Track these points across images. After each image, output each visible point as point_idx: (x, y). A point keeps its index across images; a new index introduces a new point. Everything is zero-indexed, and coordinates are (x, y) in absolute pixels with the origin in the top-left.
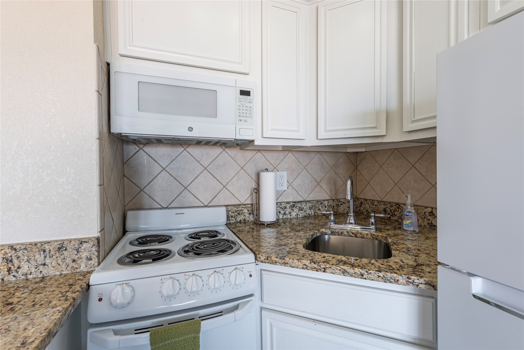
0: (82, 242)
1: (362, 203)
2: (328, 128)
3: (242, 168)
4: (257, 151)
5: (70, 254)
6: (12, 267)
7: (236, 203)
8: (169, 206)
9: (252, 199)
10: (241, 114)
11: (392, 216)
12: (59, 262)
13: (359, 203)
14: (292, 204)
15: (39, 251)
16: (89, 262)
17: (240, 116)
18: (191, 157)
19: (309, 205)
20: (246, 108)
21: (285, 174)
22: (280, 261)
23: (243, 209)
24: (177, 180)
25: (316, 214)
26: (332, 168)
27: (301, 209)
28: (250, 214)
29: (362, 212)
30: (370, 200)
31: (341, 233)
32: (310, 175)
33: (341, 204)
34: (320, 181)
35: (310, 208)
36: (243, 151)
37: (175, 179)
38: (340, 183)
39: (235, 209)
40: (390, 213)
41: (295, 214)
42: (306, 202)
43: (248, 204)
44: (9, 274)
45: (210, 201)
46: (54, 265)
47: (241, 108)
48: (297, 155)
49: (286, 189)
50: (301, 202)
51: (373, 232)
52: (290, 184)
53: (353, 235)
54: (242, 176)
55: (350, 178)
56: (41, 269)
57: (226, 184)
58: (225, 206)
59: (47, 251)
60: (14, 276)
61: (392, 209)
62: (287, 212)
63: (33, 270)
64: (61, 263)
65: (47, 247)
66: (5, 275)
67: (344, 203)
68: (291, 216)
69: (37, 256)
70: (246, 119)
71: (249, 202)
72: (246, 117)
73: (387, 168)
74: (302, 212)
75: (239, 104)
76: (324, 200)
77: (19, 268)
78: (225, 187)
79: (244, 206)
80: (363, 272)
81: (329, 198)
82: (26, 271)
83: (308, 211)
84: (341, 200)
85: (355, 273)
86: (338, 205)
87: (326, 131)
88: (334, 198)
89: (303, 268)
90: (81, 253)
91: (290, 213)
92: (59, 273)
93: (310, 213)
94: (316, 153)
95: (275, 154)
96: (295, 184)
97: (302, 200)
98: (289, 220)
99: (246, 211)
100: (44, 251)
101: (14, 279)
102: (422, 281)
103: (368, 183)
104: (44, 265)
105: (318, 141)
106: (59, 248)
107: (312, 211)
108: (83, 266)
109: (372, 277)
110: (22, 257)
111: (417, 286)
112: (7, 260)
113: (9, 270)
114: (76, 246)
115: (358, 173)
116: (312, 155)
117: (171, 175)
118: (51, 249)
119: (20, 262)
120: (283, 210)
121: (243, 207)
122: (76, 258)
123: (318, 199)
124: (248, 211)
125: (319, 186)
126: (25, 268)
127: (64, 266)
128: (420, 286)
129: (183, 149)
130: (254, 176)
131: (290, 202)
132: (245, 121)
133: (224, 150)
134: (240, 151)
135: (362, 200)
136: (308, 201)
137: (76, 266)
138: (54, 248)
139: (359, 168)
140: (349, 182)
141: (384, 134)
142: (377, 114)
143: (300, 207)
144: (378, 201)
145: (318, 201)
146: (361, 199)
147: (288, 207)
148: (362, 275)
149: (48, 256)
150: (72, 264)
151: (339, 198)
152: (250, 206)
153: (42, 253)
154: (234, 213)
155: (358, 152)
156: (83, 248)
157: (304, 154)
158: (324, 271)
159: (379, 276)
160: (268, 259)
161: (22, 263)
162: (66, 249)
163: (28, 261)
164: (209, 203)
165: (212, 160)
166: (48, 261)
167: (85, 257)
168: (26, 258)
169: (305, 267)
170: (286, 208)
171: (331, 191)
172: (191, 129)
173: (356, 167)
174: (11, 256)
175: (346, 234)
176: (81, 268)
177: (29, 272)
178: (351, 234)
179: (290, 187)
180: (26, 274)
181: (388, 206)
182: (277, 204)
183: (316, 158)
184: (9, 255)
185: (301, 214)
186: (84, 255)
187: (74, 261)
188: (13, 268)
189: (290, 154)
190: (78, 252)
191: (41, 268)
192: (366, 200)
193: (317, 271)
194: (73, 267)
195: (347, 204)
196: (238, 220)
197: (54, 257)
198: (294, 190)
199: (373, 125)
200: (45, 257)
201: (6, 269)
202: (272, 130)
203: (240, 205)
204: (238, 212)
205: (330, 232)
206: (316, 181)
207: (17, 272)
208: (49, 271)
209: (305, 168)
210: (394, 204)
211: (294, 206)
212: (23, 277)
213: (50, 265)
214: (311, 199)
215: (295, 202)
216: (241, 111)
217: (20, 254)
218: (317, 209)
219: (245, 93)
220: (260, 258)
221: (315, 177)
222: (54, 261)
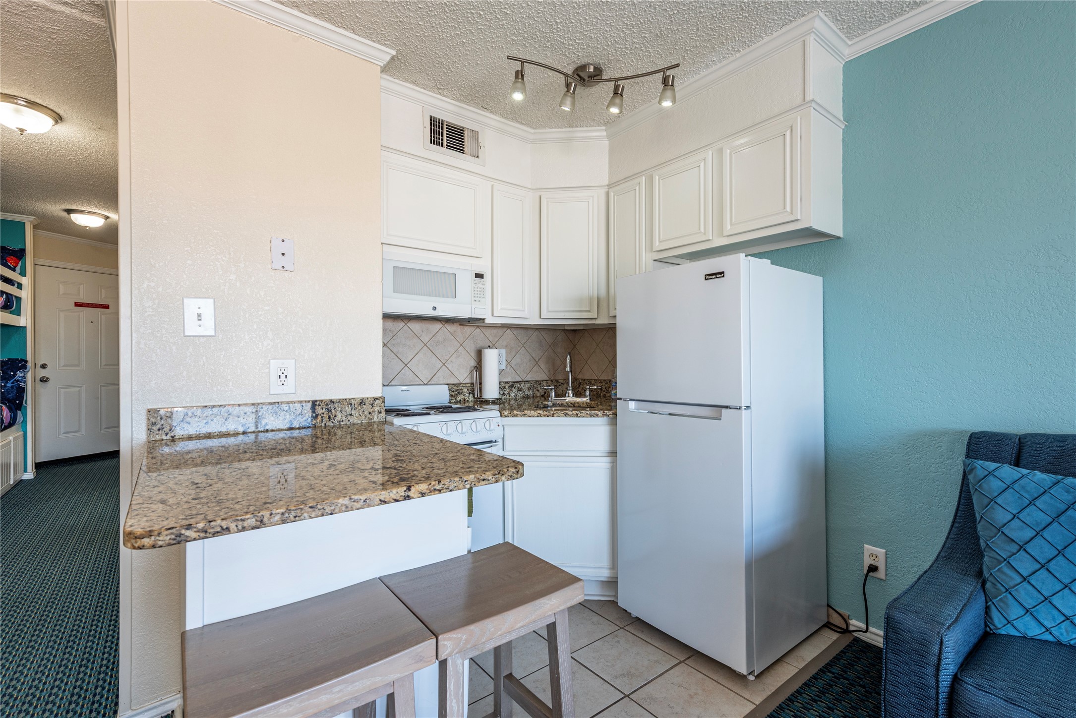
0: (375, 399)
1: (580, 383)
2: (550, 309)
3: (461, 345)
4: (476, 327)
5: (367, 408)
6: (331, 415)
7: (455, 382)
8: (390, 384)
9: (472, 378)
10: (476, 295)
11: (607, 393)
12: (361, 413)
13: (578, 384)
14: (510, 384)
15: (348, 405)
16: (380, 415)
17: (475, 297)
18: (412, 332)
19: (528, 385)
20: (480, 290)
21: (504, 351)
22: (520, 414)
23: (463, 388)
24: (397, 357)
25: (534, 395)
26: (550, 346)
27: (520, 390)
28: (470, 393)
29: (581, 393)
30: (588, 379)
31: (562, 404)
32: (529, 354)
33: (560, 385)
34: (539, 361)
35: (529, 389)
36: (462, 327)
37: (396, 355)
38: (558, 362)
39: (455, 388)
40: (605, 390)
41: (514, 394)
42: (525, 382)
43: (468, 383)
44: (329, 421)
45: (429, 379)
46: (357, 416)
47: (476, 289)
48: (515, 332)
49: (505, 368)
50: (520, 382)
51: (588, 401)
52: (509, 363)
53: (571, 405)
54: (461, 353)
55: (569, 354)
56: (349, 419)
57: (445, 361)
58: (447, 384)
59: (353, 404)
60: (332, 422)
61: (606, 386)
62: (506, 392)
63: (344, 419)
64: (362, 415)
65: (353, 401)
66: (327, 421)
67: (562, 384)
68: (509, 396)
69: (347, 408)
70: (479, 299)
71: (468, 381)
72: (480, 297)
73: (603, 346)
74: (521, 393)
75: (474, 285)
76: (543, 381)
77: (335, 416)
78: (444, 364)
79: (464, 385)
80: (577, 412)
81: (548, 379)
82: (340, 419)
83: (527, 392)
84: (560, 381)
85: (573, 414)
86: (556, 386)
87: (548, 311)
88: (552, 379)
89: (538, 416)
90: (374, 408)
91: (509, 393)
92: (360, 422)
93: (529, 394)
94: (535, 330)
95: (494, 331)
96: (513, 363)
97: (521, 380)
98: (508, 400)
99: (465, 390)
100: (351, 405)
101: (332, 424)
102: (611, 413)
103: (586, 363)
104: (351, 415)
105: (541, 320)
106: (361, 403)
107: (531, 392)
108: (376, 417)
109: (583, 415)
110: (337, 408)
111: (608, 416)
112: (328, 410)
113: (329, 418)
114: (371, 402)
115: (577, 352)
116: (531, 332)
117: (392, 351)
118: (356, 403)
119: (336, 412)
120: (502, 390)
121: (462, 386)
122: (371, 411)
123: (536, 379)
124: (468, 390)
125: (537, 365)
126: (339, 417)
127: (363, 417)
128: (610, 416)
129: (404, 324)
130: (473, 354)
131: (509, 382)
132: (479, 301)
133: (444, 325)
134: (459, 327)
135: (581, 380)
136: (527, 381)
137: (371, 417)
138: (357, 403)
139: (578, 347)
140: (568, 357)
141: (596, 317)
142: (591, 299)
143: (518, 388)
144: (595, 380)
145: (536, 382)
146: (579, 379)
147: (507, 387)
148: (577, 415)
149: (353, 409)
150: (369, 416)
151: (557, 378)
152: (469, 385)
153: (350, 406)
154: (454, 392)
155: (576, 330)
156: (376, 403)
157: (522, 331)
158: (553, 416)
159: (587, 414)
160: (510, 414)
161: (337, 413)
162: (365, 404)
163: (341, 411)
164: (429, 381)
165: (432, 336)
166: (353, 412)
167: (377, 411)
168: (340, 409)
169: (539, 415)
170: (505, 388)
171: (549, 371)
172: (434, 308)
173: (575, 346)
174: (331, 407)
175: (566, 404)
176: (375, 419)
177: (342, 420)
178: (570, 405)
179: (508, 366)
180: (340, 421)
181: (604, 383)
182: (500, 384)
183: (535, 335)
184: (330, 406)
185: (519, 395)
186: (377, 409)
187: (370, 413)
188: (331, 417)
189: (509, 331)
190: (372, 407)
191: (349, 417)
192: (585, 380)
193: (548, 417)
194: (369, 418)
195: (565, 385)
196: (458, 399)
197: (357, 409)
198: (512, 370)
199: (588, 309)
200: (352, 409)
201: (327, 417)
202: (501, 309)
203: (460, 384)
204: (458, 391)
205: (552, 404)
206: (535, 360)
207: (334, 419)
208: (354, 420)
209: (523, 346)
210: (608, 381)
211: (512, 386)
212: (338, 424)
213: (354, 416)
214: (529, 380)
215: (514, 382)
216: (476, 292)
217: (336, 405)
218: (535, 390)
219: (479, 276)
220: (504, 413)
221: (534, 356)
222: (357, 413)
